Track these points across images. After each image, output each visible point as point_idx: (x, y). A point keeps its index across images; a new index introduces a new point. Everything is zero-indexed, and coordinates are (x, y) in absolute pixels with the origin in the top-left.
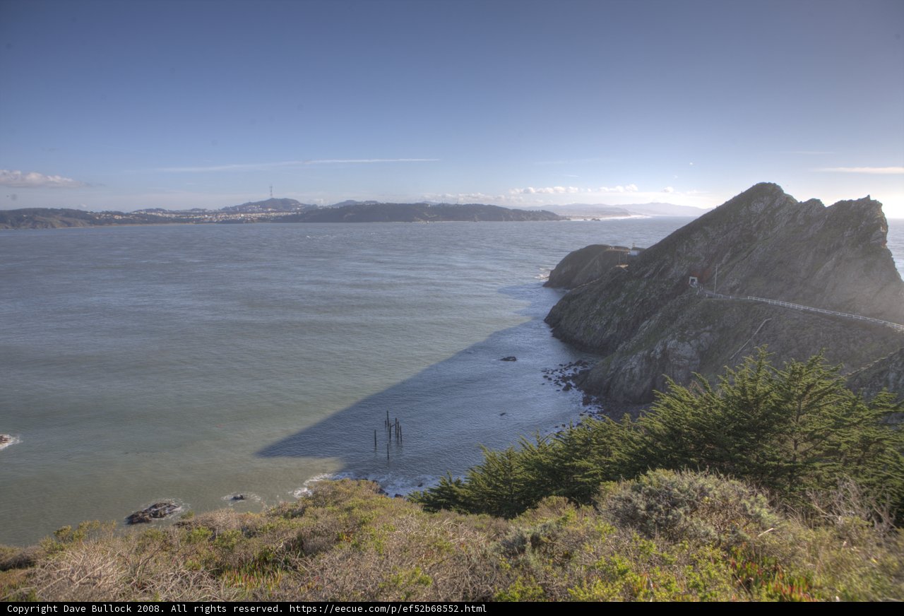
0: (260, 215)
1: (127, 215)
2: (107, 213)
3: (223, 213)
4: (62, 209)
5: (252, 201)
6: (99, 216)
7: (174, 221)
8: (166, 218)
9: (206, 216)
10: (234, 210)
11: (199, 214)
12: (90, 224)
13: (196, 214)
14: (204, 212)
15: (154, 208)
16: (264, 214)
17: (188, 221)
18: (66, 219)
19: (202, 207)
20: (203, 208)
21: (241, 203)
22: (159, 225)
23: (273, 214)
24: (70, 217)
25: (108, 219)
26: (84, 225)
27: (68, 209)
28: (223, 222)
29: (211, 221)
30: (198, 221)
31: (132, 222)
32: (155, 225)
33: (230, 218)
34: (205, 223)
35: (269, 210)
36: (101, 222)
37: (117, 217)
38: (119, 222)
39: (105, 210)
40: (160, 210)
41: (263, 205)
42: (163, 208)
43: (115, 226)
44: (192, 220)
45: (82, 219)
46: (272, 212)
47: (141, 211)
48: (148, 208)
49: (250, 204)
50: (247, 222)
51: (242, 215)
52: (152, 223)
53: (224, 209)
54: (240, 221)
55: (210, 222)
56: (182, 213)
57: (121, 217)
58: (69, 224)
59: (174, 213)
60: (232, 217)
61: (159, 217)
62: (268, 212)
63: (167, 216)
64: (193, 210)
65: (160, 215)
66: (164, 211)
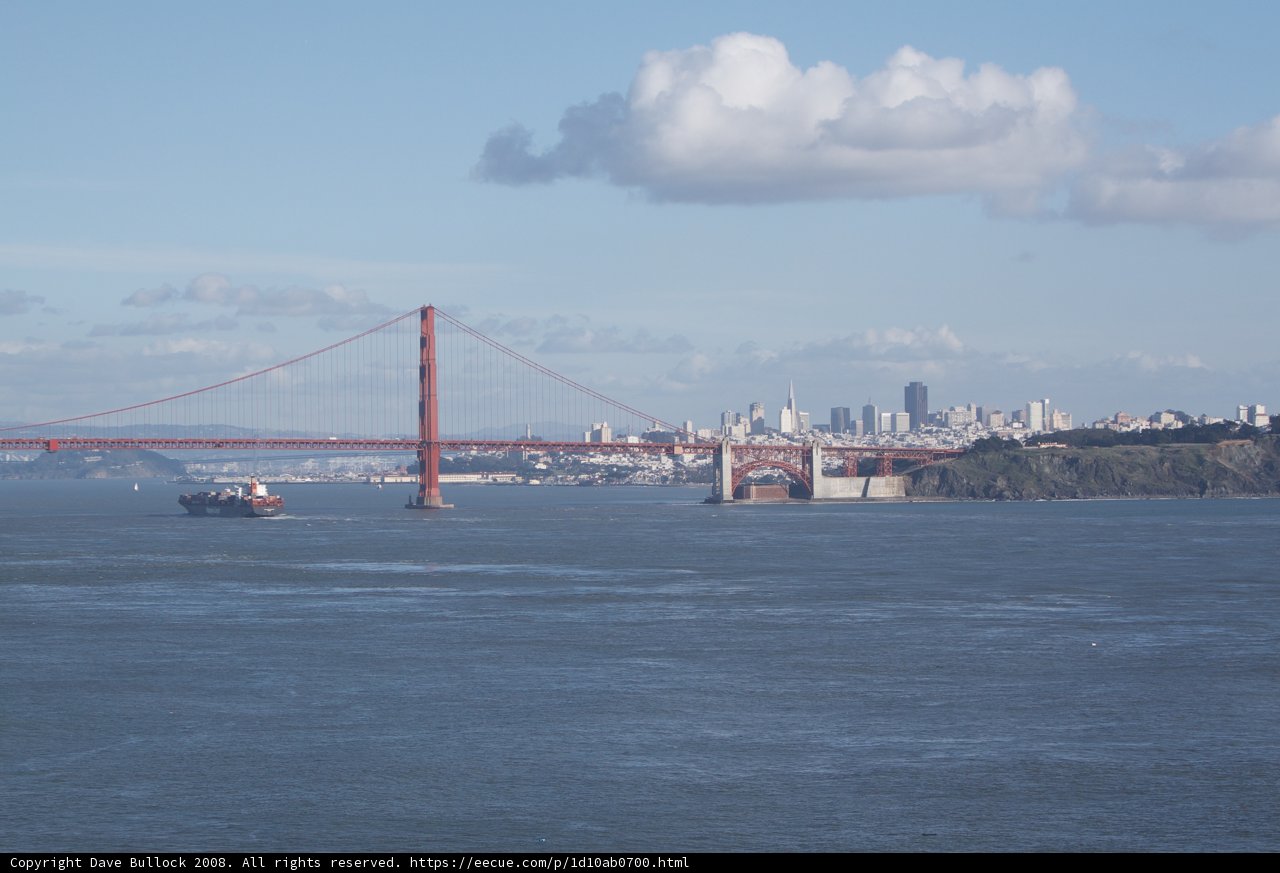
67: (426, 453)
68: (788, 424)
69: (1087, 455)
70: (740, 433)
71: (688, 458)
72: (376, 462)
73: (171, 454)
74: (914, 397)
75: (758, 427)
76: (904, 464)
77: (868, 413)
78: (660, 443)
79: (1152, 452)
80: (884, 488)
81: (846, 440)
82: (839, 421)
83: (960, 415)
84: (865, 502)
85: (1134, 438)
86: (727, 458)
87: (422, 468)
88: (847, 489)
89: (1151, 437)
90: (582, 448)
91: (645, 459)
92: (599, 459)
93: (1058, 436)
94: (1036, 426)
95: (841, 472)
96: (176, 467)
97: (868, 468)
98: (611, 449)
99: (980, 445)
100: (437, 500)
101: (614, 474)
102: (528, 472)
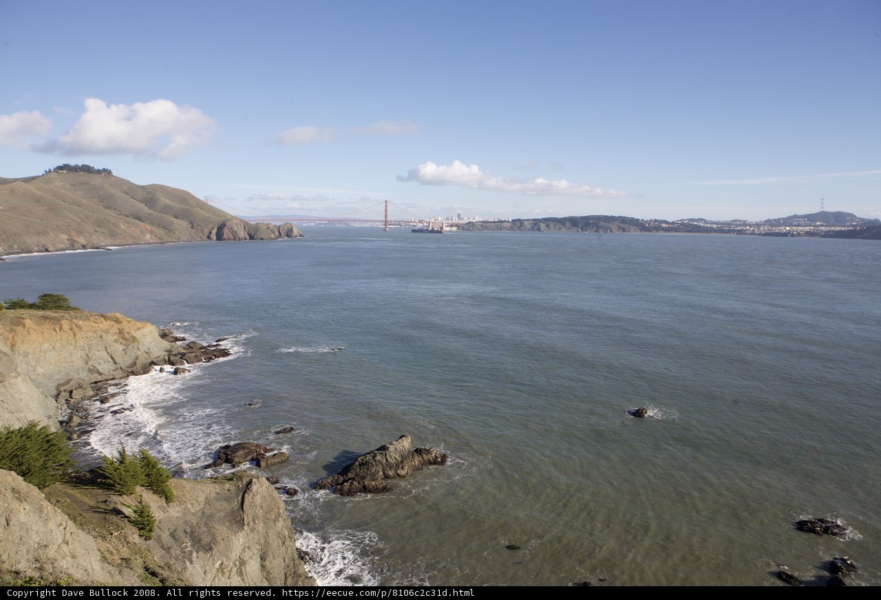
0: (807, 229)
1: (673, 223)
2: (656, 221)
3: (766, 225)
4: (619, 217)
5: (798, 214)
6: (649, 224)
7: (716, 231)
8: (707, 227)
9: (748, 227)
10: (777, 222)
11: (740, 225)
12: (641, 230)
13: (737, 226)
14: (745, 224)
15: (696, 218)
16: (811, 228)
17: (729, 232)
18: (622, 225)
19: (742, 219)
20: (745, 220)
21: (785, 215)
22: (701, 234)
23: (823, 228)
24: (626, 223)
25: (656, 226)
26: (636, 231)
27: (625, 217)
28: (766, 234)
29: (753, 233)
30: (740, 232)
31: (676, 230)
32: (697, 234)
33: (774, 231)
34: (747, 234)
35: (818, 223)
36: (649, 230)
37: (664, 225)
38: (665, 230)
39: (653, 218)
40: (702, 220)
41: (811, 218)
42: (704, 218)
43: (661, 233)
44: (733, 231)
45: (634, 225)
46: (822, 226)
47: (685, 220)
48: (690, 218)
49: (796, 216)
50: (793, 235)
51: (788, 228)
52: (695, 232)
53: (765, 221)
54: (785, 235)
55: (751, 234)
56: (722, 224)
57: (667, 226)
58: (624, 230)
59: (715, 223)
60: (776, 229)
61: (701, 226)
62: (818, 226)
63: (709, 225)
64: (734, 221)
65: (702, 224)
66: (705, 221)
67: (386, 222)
68: (440, 219)
69: (484, 225)
70: (433, 220)
71: (425, 224)
72: (379, 224)
73: (348, 222)
74: (459, 216)
75: (435, 219)
76: (457, 225)
77: (452, 218)
78: (421, 222)
79: (494, 224)
80: (454, 229)
81: (449, 221)
82: (447, 219)
83: (465, 218)
84: (451, 231)
85: (491, 222)
86: (431, 224)
87: (385, 225)
88: (449, 229)
89: (494, 222)
90: (409, 222)
91: (419, 224)
92: (412, 224)
93: (480, 222)
94: (477, 220)
95: (447, 226)
96: (348, 224)
97: (452, 226)
98: (413, 222)
99: (469, 223)
100: (387, 229)
101: (414, 226)
102: (401, 225)
